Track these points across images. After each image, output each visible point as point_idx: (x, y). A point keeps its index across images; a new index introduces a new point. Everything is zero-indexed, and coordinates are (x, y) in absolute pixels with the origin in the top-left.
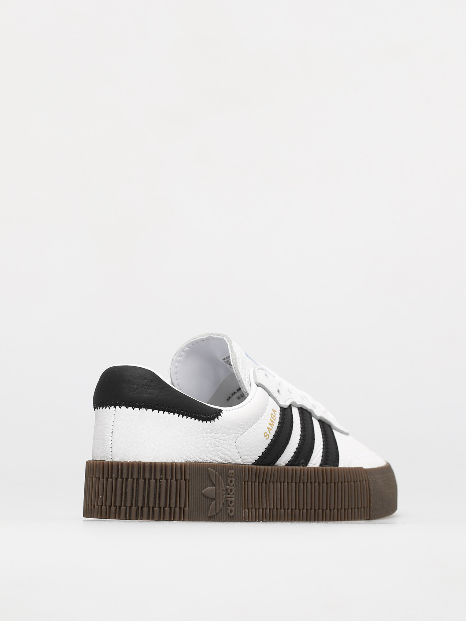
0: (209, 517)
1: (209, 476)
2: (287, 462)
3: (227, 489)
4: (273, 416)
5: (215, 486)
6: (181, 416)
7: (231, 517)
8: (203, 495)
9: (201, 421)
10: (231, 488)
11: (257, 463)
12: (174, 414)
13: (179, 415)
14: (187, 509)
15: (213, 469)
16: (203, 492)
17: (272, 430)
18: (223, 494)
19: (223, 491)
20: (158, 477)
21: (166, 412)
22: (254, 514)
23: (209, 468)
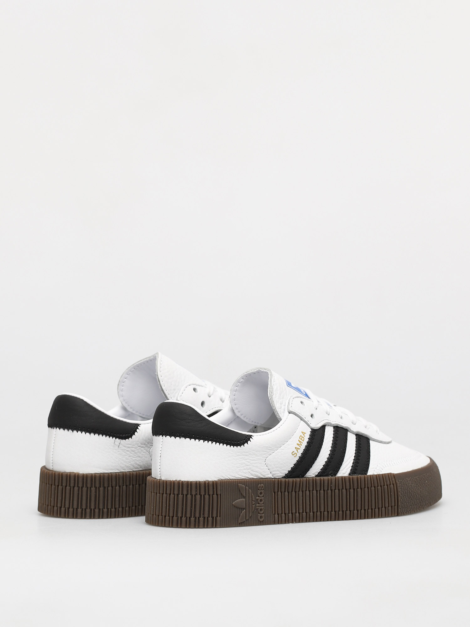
0: (240, 523)
1: (240, 490)
2: (317, 474)
3: (257, 500)
4: (301, 438)
5: (244, 497)
6: (214, 443)
7: (261, 522)
8: (233, 506)
9: (232, 447)
10: (261, 498)
11: (287, 476)
12: (208, 442)
13: (212, 443)
14: (218, 518)
15: (243, 484)
16: (233, 503)
17: (300, 449)
18: (253, 504)
19: (253, 501)
20: (194, 493)
21: (201, 440)
22: (283, 518)
23: (239, 484)
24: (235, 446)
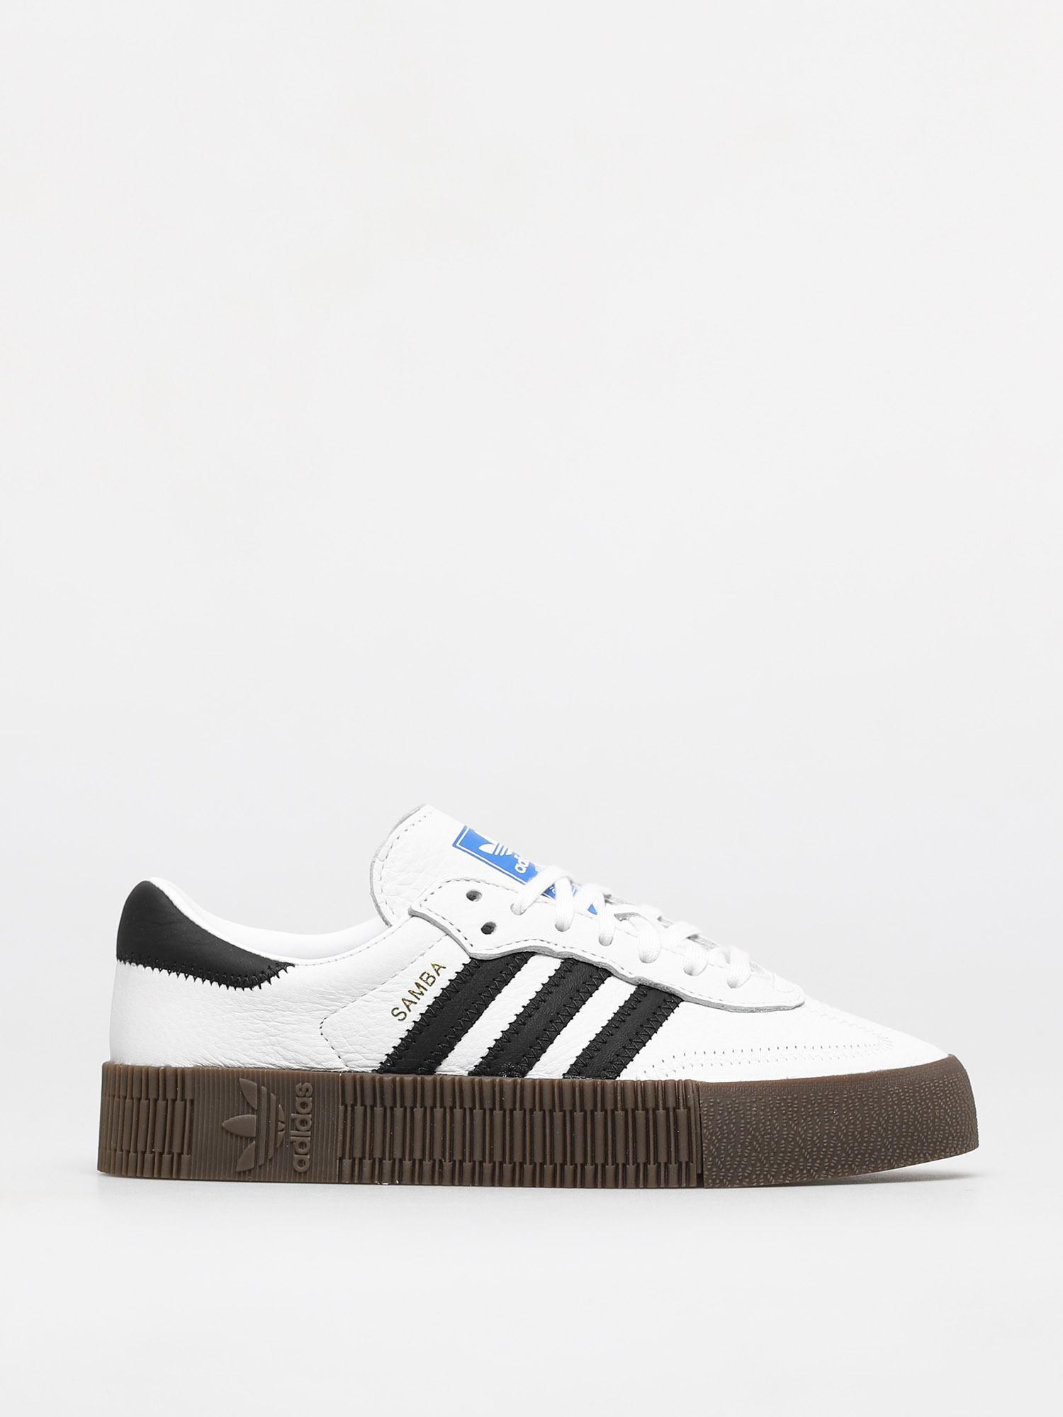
0: (239, 1173)
1: (243, 1094)
2: (472, 1068)
3: (293, 1120)
4: (426, 979)
5: (253, 1111)
6: (191, 977)
7: (300, 1174)
8: (224, 1131)
9: (231, 988)
10: (303, 1117)
14: (185, 1156)
15: (253, 1081)
16: (223, 1124)
17: (416, 1004)
18: (280, 1129)
19: (279, 1123)
22: (367, 1170)
23: (243, 1078)
24: (239, 987)
